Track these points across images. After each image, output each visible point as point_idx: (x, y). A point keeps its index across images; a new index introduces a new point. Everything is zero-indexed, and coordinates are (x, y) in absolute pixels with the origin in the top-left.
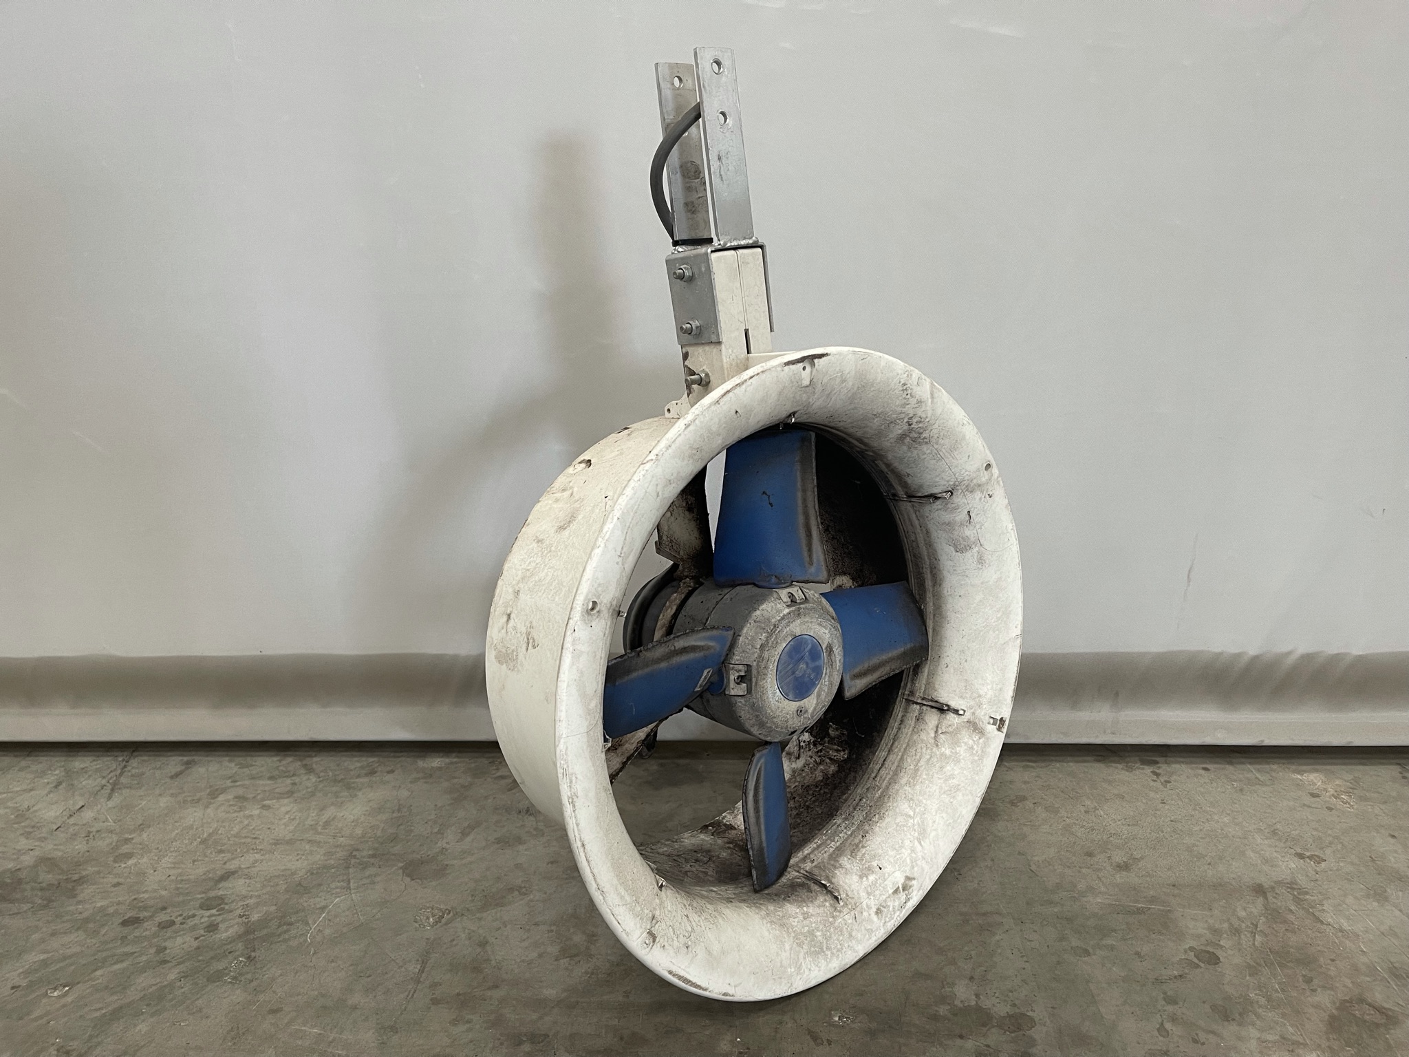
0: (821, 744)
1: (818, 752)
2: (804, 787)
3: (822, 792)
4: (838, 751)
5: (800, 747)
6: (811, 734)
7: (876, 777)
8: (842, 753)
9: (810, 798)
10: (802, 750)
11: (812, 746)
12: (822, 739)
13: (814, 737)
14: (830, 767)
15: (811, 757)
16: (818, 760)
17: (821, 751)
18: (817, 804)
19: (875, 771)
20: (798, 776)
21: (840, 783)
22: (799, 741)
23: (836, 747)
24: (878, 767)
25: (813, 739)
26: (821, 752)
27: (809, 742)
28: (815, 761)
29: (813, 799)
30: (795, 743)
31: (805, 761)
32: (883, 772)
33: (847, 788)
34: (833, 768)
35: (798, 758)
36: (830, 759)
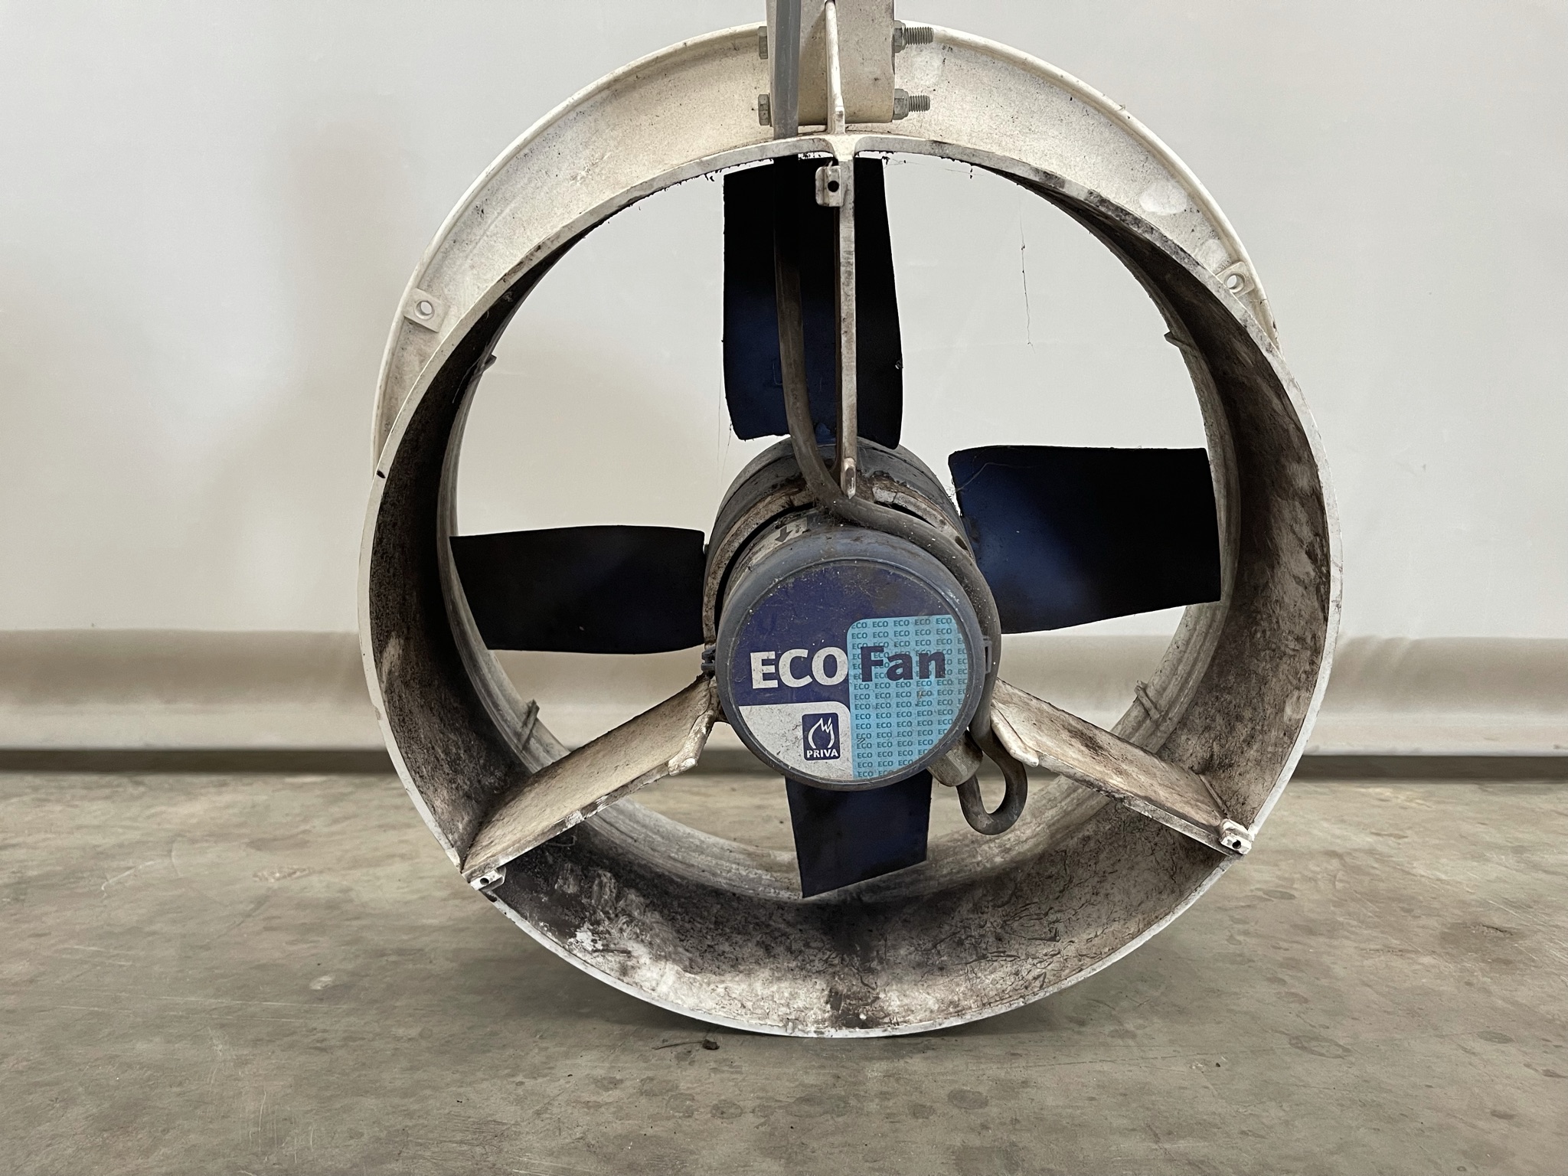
0: (595, 913)
1: (609, 919)
2: (683, 938)
3: (680, 910)
4: (601, 886)
5: (606, 949)
6: (579, 927)
7: (632, 838)
8: (604, 879)
9: (699, 926)
10: (612, 946)
11: (601, 928)
12: (584, 908)
13: (583, 919)
14: (632, 901)
15: (621, 930)
16: (623, 919)
17: (606, 913)
18: (706, 914)
19: (623, 837)
20: (663, 951)
21: (656, 886)
22: (594, 951)
23: (595, 888)
24: (617, 833)
25: (587, 925)
26: (608, 913)
27: (594, 932)
28: (628, 923)
29: (698, 920)
30: (600, 959)
31: (631, 942)
32: (623, 828)
33: (660, 876)
34: (633, 896)
35: (628, 953)
36: (618, 898)
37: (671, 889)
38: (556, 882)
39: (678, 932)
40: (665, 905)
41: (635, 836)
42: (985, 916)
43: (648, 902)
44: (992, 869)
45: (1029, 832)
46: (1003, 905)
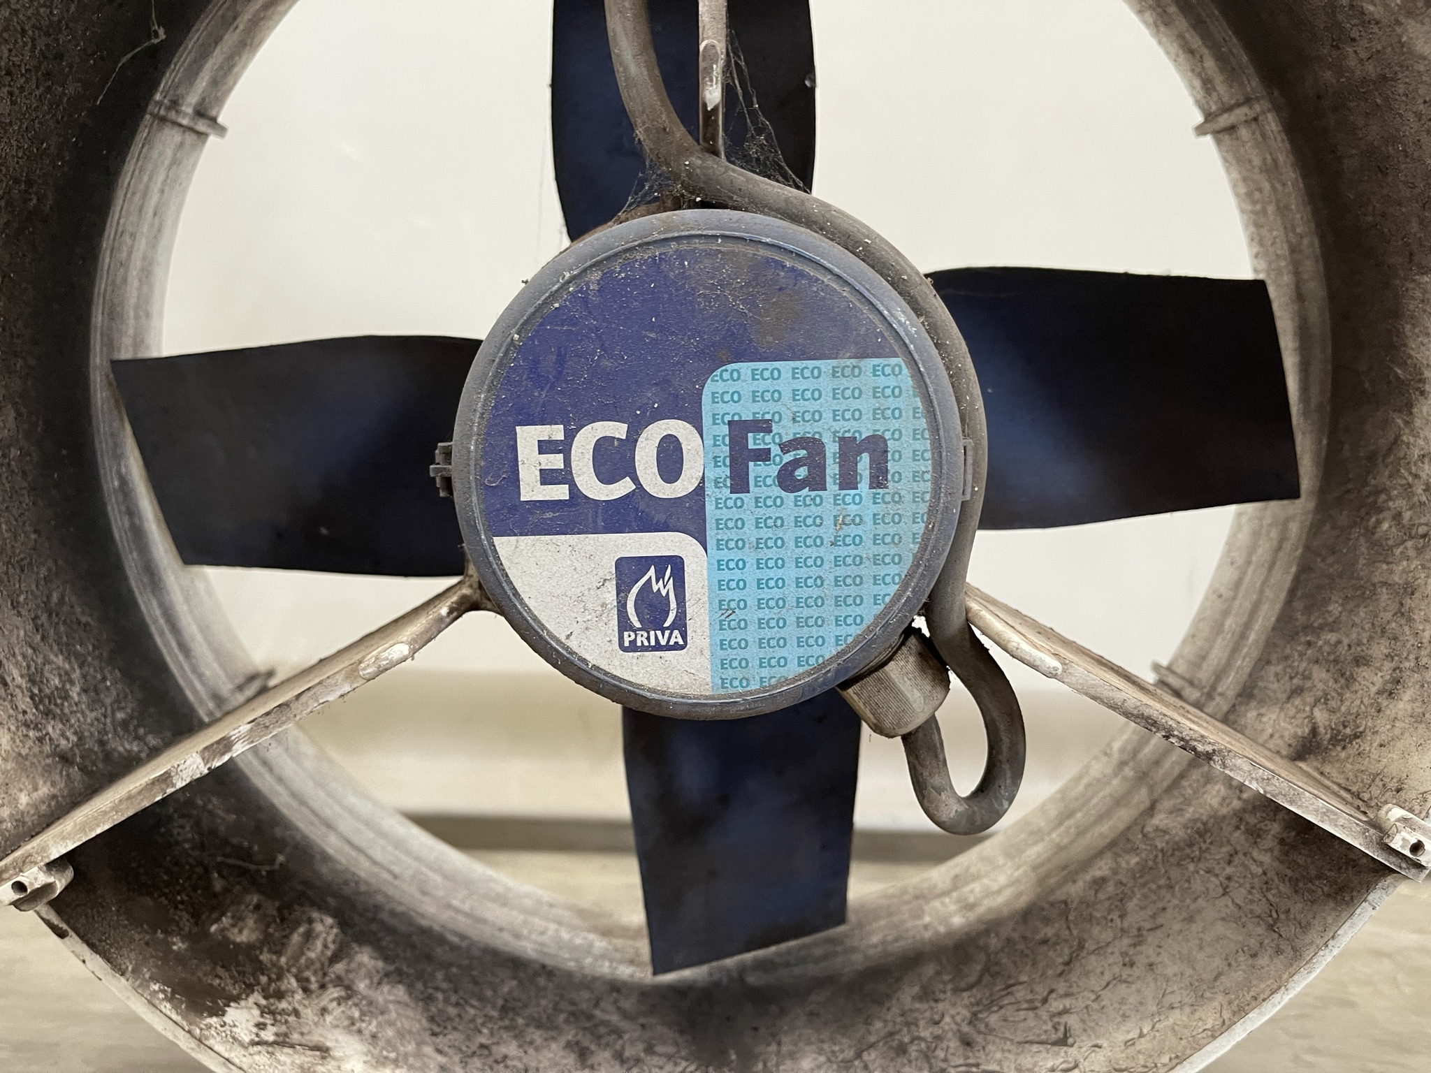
0: (280, 977)
1: (306, 990)
2: (437, 1029)
3: (445, 985)
4: (309, 936)
5: (282, 1042)
6: (236, 999)
8: (319, 927)
9: (472, 1011)
10: (295, 1037)
11: (283, 1005)
12: (260, 968)
13: (250, 989)
14: (360, 965)
15: (324, 1011)
16: (334, 993)
17: (303, 981)
18: (489, 993)
19: (376, 869)
20: (395, 1049)
21: (411, 946)
22: (254, 1043)
23: (296, 938)
24: (366, 863)
25: (257, 997)
26: (307, 980)
28: (340, 1001)
29: (474, 1002)
30: (262, 1058)
31: (337, 1031)
32: (379, 856)
33: (425, 932)
34: (364, 957)
35: (323, 1051)
36: (334, 959)
37: (439, 951)
38: (218, 920)
39: (432, 1019)
40: (420, 976)
41: (396, 869)
42: (941, 1006)
43: (391, 968)
44: (949, 934)
45: (1002, 879)
46: (970, 987)
